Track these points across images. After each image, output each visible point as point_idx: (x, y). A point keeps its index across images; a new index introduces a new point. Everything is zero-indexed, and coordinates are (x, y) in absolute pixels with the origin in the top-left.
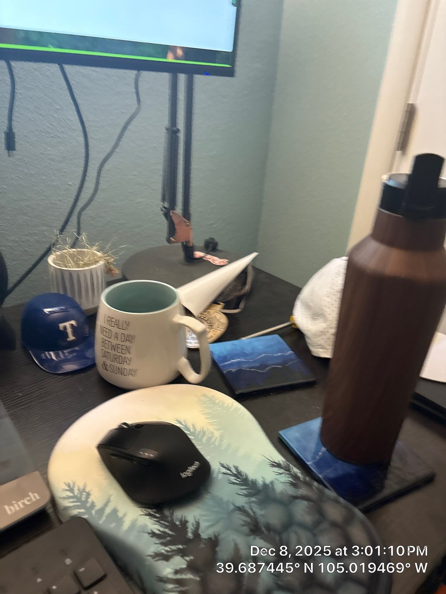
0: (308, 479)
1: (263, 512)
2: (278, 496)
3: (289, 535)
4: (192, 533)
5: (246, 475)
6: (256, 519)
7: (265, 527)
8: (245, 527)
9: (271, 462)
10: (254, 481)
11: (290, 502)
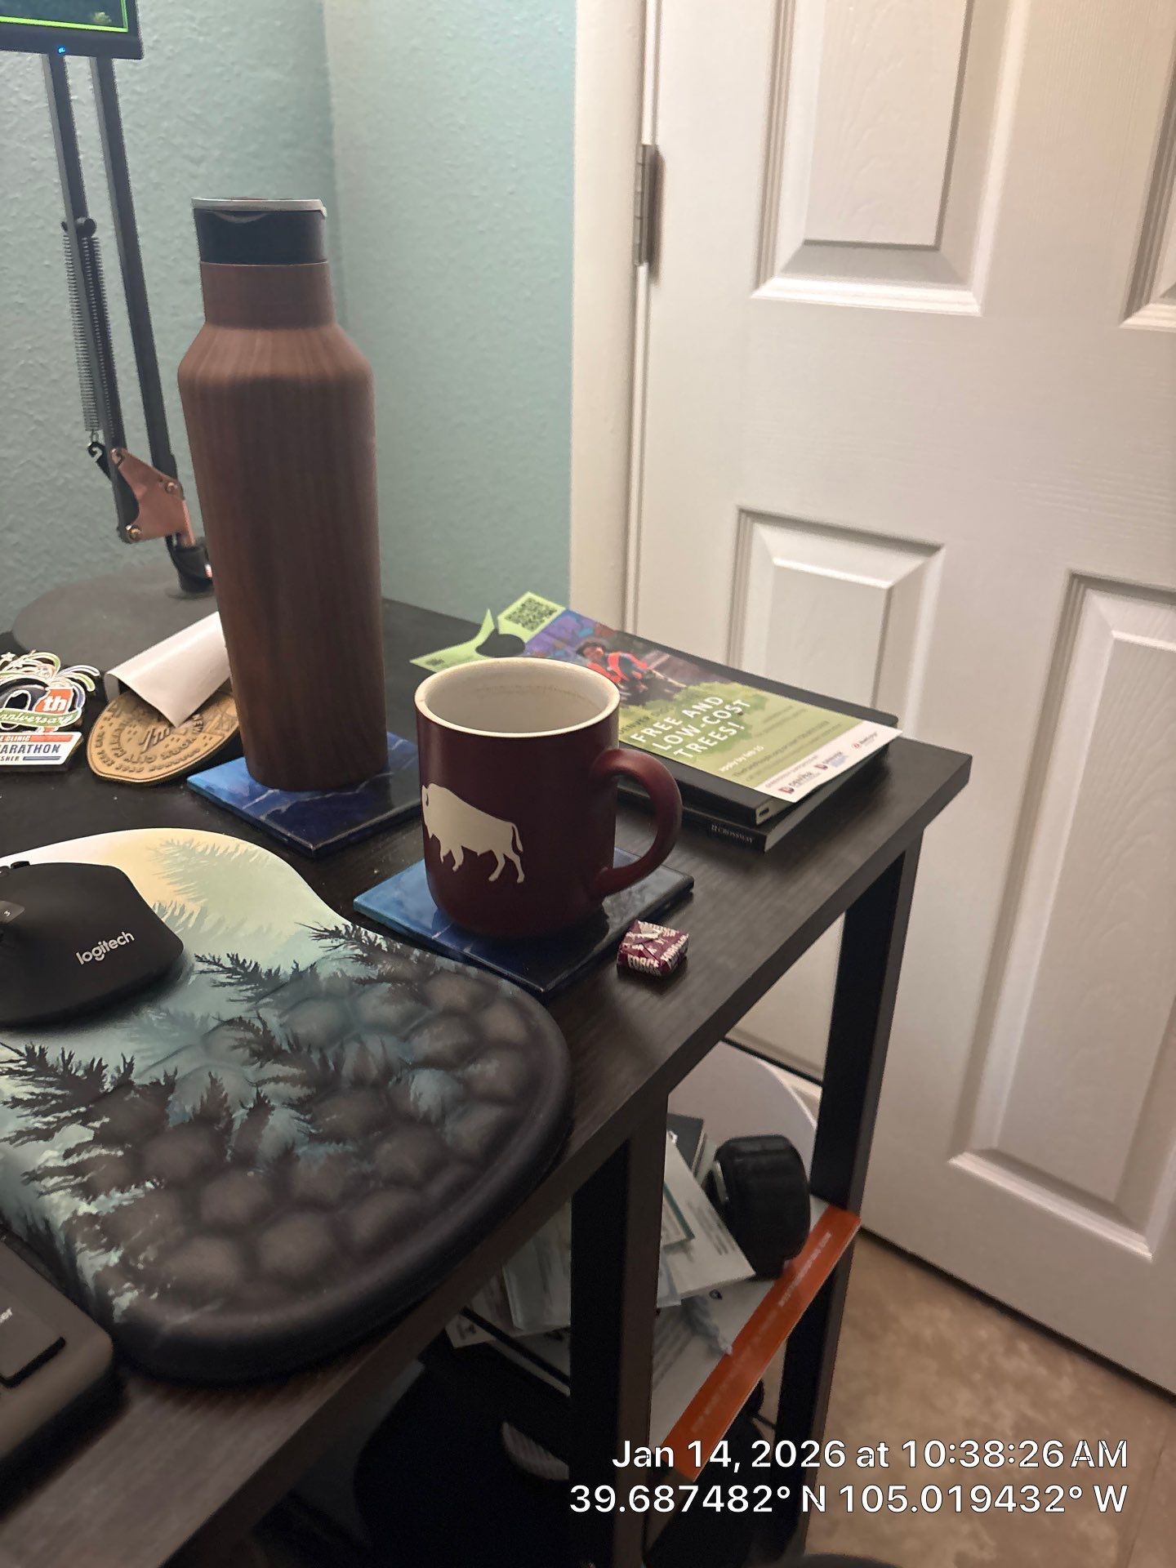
0: (399, 946)
1: (285, 1019)
2: (324, 984)
3: (342, 1047)
4: (112, 1083)
5: (256, 964)
6: (267, 1032)
7: (289, 1044)
8: (241, 1050)
9: (315, 931)
10: (273, 971)
11: (352, 990)
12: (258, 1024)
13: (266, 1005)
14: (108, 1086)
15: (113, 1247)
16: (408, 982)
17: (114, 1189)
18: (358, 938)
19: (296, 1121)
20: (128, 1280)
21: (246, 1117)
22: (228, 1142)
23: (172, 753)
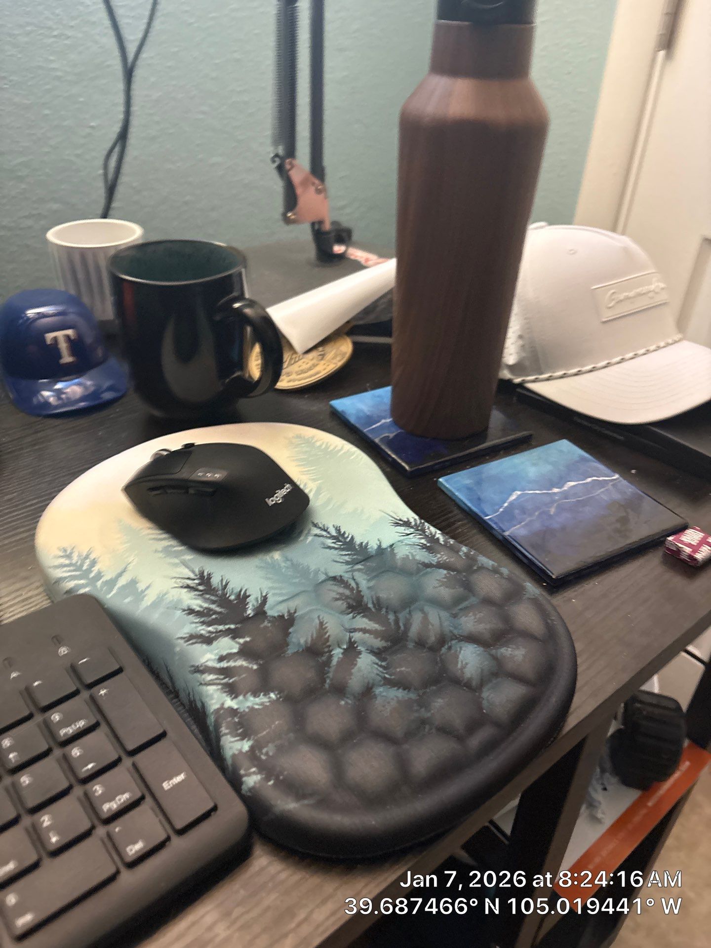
0: (452, 541)
1: (371, 584)
2: (399, 563)
3: (410, 613)
4: (253, 610)
5: (352, 537)
6: (359, 592)
7: (373, 603)
8: (340, 603)
9: (395, 520)
10: (364, 544)
11: (418, 571)
12: (353, 585)
13: (359, 570)
14: (250, 612)
15: (246, 737)
16: (458, 571)
17: (249, 694)
18: (423, 531)
19: (376, 666)
20: (255, 766)
21: (341, 656)
22: (328, 672)
23: (303, 372)
